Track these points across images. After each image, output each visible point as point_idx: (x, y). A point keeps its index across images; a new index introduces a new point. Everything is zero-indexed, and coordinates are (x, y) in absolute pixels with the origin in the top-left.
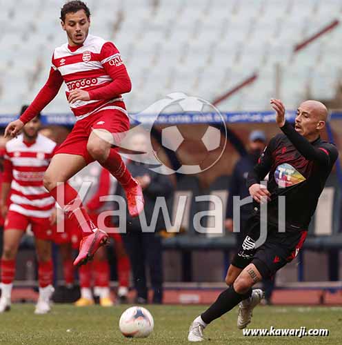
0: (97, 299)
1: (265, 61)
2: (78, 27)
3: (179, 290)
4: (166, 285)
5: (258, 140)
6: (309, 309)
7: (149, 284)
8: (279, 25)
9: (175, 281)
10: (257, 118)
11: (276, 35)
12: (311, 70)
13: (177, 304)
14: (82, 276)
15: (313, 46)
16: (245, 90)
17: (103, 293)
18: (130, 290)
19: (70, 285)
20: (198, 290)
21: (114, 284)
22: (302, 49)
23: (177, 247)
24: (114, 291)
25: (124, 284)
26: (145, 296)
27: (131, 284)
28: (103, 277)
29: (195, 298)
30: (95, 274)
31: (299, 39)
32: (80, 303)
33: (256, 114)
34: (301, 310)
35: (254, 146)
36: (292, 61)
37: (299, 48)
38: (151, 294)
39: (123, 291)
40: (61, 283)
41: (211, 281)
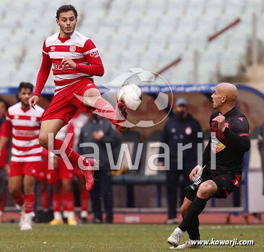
0: (65, 220)
1: (186, 48)
2: (68, 22)
3: (125, 213)
4: (116, 210)
5: (182, 105)
6: (219, 227)
7: (103, 209)
8: (197, 23)
9: (122, 207)
10: (182, 89)
11: (195, 29)
12: (220, 55)
13: (123, 223)
14: (55, 204)
15: (222, 37)
16: (173, 69)
17: (70, 215)
18: (89, 213)
19: (46, 210)
20: (139, 213)
21: (78, 209)
22: (213, 40)
23: (124, 183)
24: (78, 214)
25: (85, 209)
26: (100, 218)
27: (90, 209)
28: (70, 204)
29: (137, 219)
30: (64, 202)
31: (211, 33)
32: (53, 223)
33: (180, 86)
34: (213, 227)
35: (179, 109)
36: (206, 48)
37: (211, 39)
38: (104, 216)
39: (84, 214)
40: (40, 208)
41: (148, 207)
